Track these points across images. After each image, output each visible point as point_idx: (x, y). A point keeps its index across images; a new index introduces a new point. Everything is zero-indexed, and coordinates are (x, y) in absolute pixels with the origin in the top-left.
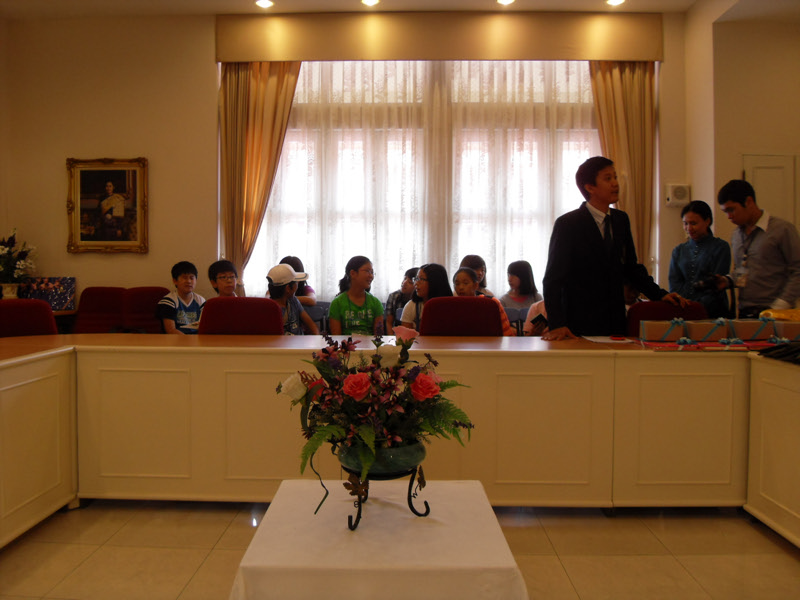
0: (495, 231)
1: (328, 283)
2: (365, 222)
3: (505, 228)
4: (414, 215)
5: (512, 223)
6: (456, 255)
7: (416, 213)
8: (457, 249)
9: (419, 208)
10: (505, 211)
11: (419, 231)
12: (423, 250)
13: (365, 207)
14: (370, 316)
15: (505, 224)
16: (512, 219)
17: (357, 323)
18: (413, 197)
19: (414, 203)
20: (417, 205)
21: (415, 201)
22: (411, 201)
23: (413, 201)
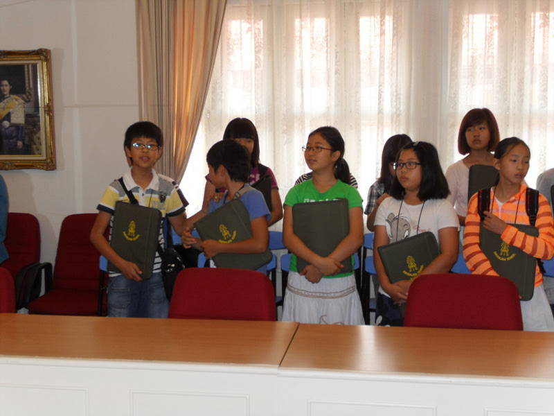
4: (395, 117)
18: (395, 94)
19: (396, 102)
20: (400, 104)
21: (397, 99)
22: (392, 99)
23: (394, 99)
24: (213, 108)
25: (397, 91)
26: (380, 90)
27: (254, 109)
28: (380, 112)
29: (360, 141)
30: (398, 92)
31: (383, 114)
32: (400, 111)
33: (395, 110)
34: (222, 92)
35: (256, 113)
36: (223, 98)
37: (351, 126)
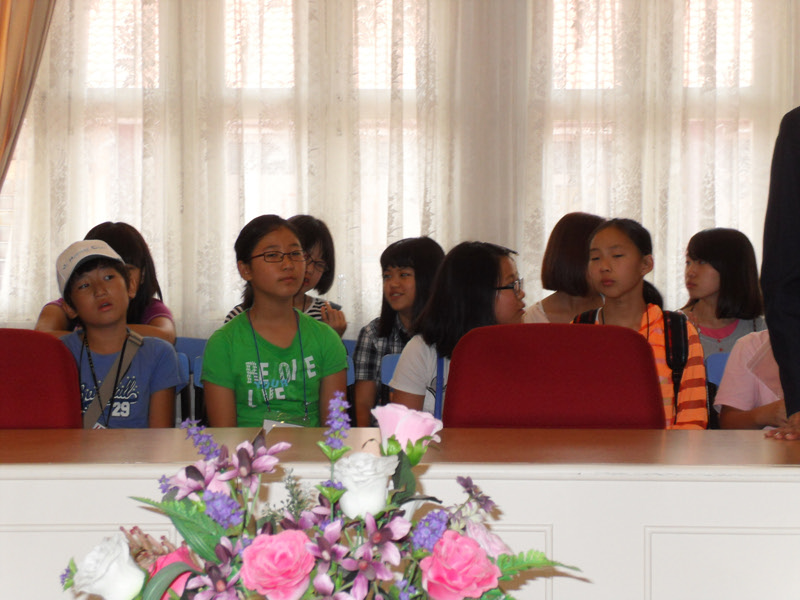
0: (639, 147)
1: (200, 288)
2: (298, 128)
3: (667, 142)
4: (426, 107)
5: (685, 126)
6: (538, 214)
7: (432, 105)
8: (539, 199)
9: (440, 91)
10: (667, 95)
11: (440, 150)
12: (450, 201)
13: (296, 88)
14: (311, 374)
15: (667, 130)
16: (685, 117)
17: (279, 393)
18: (423, 62)
19: (428, 78)
20: (434, 82)
21: (428, 70)
22: (418, 71)
23: (422, 73)
24: (53, 84)
25: (428, 56)
26: (394, 53)
27: (140, 86)
28: (396, 95)
29: (358, 154)
30: (432, 58)
31: (400, 99)
32: (435, 96)
33: (424, 94)
34: (71, 53)
35: (145, 95)
36: (74, 65)
37: (339, 130)
